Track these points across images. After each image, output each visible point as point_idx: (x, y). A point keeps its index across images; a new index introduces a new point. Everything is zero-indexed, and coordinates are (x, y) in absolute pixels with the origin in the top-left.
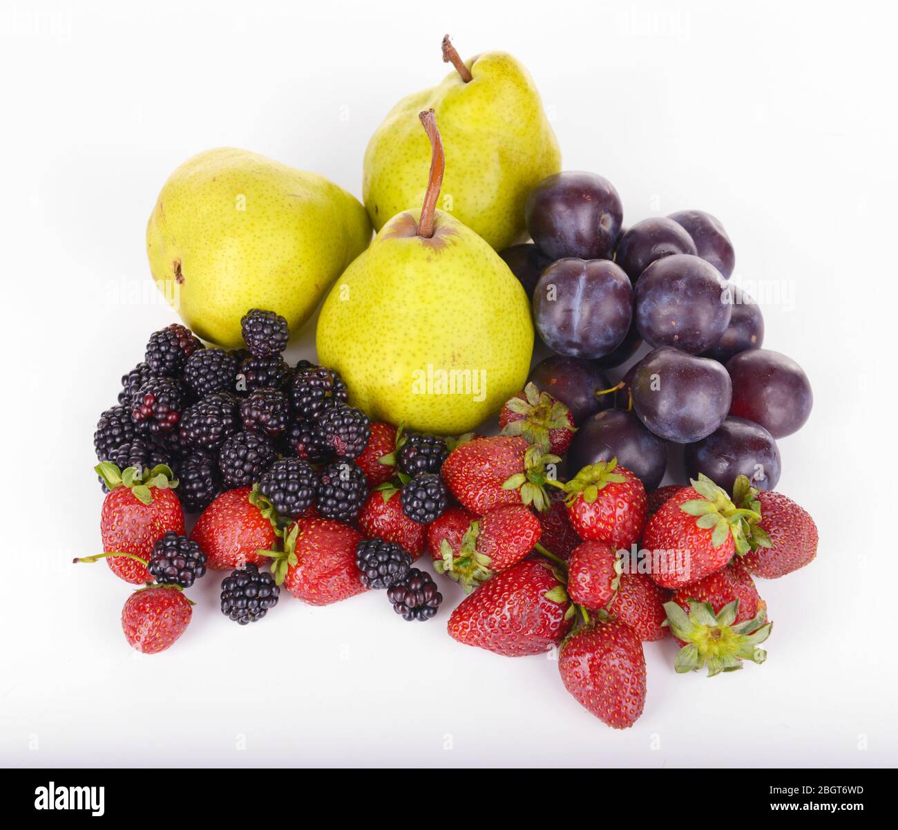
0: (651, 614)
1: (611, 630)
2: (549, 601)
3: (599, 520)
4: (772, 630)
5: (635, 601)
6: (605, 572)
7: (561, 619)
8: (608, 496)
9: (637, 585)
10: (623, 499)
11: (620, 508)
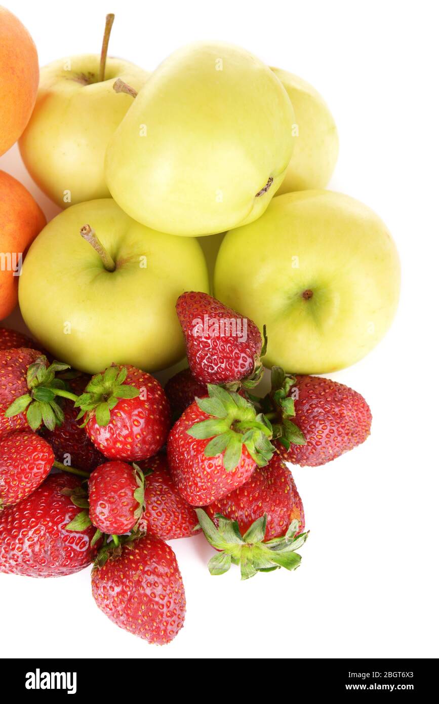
0: (185, 516)
1: (138, 557)
2: (71, 532)
3: (116, 441)
4: (307, 539)
5: (165, 510)
6: (125, 504)
7: (87, 547)
8: (121, 416)
9: (166, 493)
10: (138, 415)
11: (136, 426)
